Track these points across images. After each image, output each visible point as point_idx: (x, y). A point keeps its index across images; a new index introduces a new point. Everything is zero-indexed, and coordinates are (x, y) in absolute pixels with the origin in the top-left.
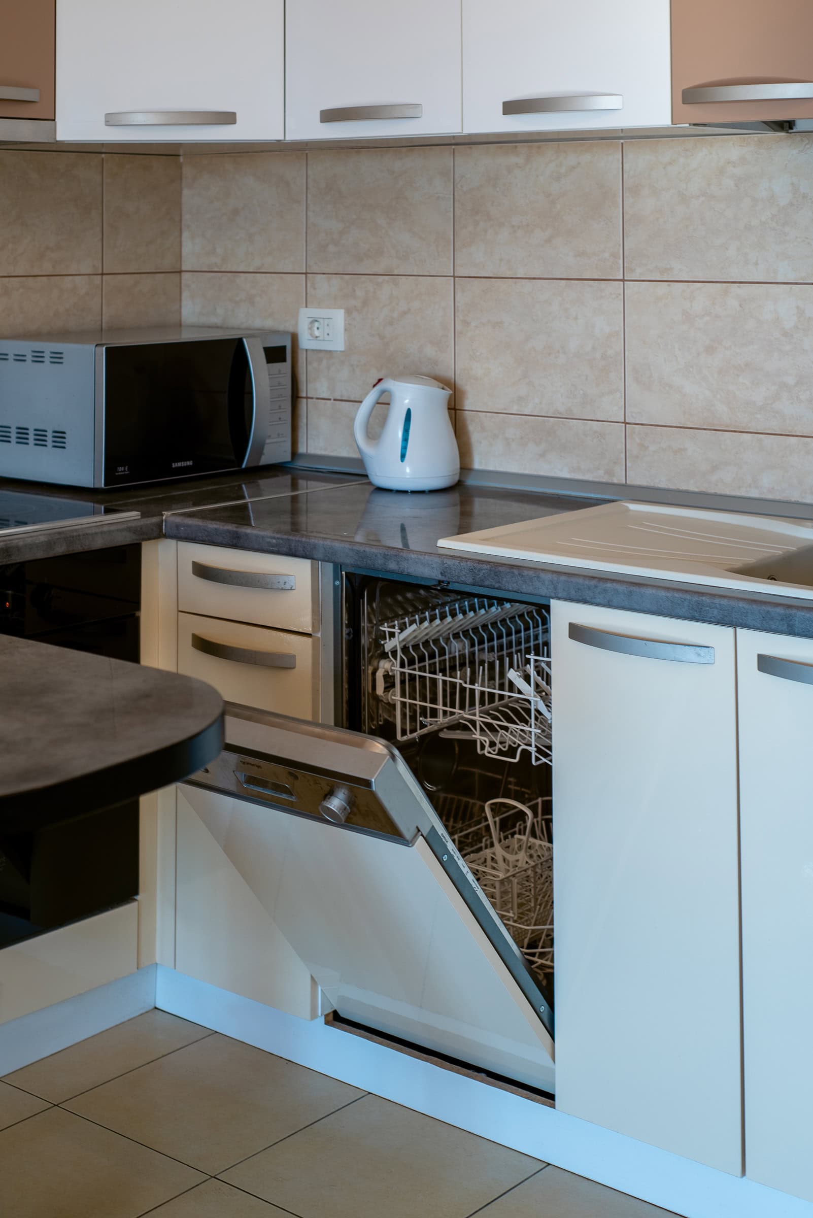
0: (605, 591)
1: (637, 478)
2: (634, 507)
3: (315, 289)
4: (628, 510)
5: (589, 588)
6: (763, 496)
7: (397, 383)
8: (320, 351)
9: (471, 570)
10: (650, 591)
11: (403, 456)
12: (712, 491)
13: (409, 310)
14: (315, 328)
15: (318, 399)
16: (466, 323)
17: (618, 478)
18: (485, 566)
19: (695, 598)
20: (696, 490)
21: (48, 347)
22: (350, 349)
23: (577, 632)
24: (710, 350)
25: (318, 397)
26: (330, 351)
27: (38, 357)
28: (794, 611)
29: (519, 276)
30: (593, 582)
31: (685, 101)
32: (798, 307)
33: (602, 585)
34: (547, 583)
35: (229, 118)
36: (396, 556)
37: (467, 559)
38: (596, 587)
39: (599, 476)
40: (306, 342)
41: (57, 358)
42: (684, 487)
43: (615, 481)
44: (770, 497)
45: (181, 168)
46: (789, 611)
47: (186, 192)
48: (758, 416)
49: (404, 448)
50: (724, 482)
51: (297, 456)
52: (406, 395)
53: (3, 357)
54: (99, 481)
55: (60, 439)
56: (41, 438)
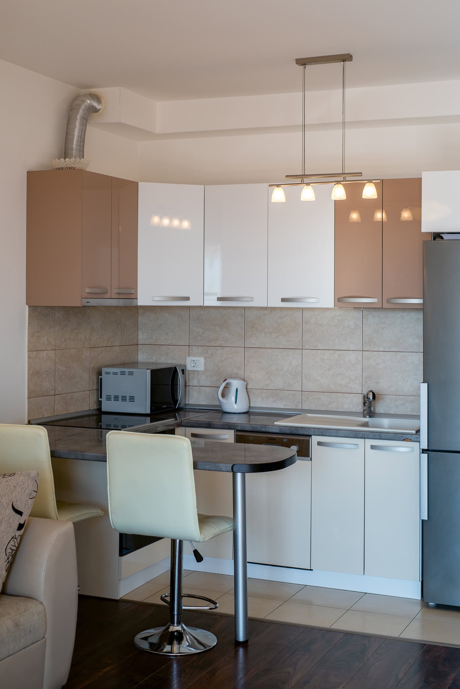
0: (330, 432)
1: (305, 407)
2: (308, 415)
3: (192, 351)
4: (307, 416)
5: (325, 432)
6: (344, 411)
7: (233, 380)
8: (194, 371)
9: (289, 429)
10: (342, 431)
11: (236, 402)
12: (329, 410)
13: (228, 357)
14: (192, 363)
15: (193, 386)
16: (248, 362)
17: (300, 407)
18: (293, 428)
19: (355, 432)
20: (324, 410)
21: (127, 370)
22: (206, 370)
23: (319, 444)
24: (329, 369)
25: (193, 385)
26: (198, 371)
27: (123, 373)
28: (381, 434)
29: (267, 347)
30: (326, 430)
31: (338, 301)
32: (356, 357)
33: (328, 431)
34: (312, 431)
35: (188, 299)
36: (265, 427)
37: (287, 427)
38: (327, 431)
39: (293, 407)
40: (189, 367)
41: (131, 373)
42: (320, 409)
43: (298, 408)
44: (346, 411)
45: (138, 310)
46: (380, 434)
47: (140, 318)
48: (343, 388)
49: (236, 400)
50: (333, 407)
51: (186, 405)
52: (236, 384)
53: (108, 373)
54: (148, 411)
55: (132, 399)
56: (124, 399)
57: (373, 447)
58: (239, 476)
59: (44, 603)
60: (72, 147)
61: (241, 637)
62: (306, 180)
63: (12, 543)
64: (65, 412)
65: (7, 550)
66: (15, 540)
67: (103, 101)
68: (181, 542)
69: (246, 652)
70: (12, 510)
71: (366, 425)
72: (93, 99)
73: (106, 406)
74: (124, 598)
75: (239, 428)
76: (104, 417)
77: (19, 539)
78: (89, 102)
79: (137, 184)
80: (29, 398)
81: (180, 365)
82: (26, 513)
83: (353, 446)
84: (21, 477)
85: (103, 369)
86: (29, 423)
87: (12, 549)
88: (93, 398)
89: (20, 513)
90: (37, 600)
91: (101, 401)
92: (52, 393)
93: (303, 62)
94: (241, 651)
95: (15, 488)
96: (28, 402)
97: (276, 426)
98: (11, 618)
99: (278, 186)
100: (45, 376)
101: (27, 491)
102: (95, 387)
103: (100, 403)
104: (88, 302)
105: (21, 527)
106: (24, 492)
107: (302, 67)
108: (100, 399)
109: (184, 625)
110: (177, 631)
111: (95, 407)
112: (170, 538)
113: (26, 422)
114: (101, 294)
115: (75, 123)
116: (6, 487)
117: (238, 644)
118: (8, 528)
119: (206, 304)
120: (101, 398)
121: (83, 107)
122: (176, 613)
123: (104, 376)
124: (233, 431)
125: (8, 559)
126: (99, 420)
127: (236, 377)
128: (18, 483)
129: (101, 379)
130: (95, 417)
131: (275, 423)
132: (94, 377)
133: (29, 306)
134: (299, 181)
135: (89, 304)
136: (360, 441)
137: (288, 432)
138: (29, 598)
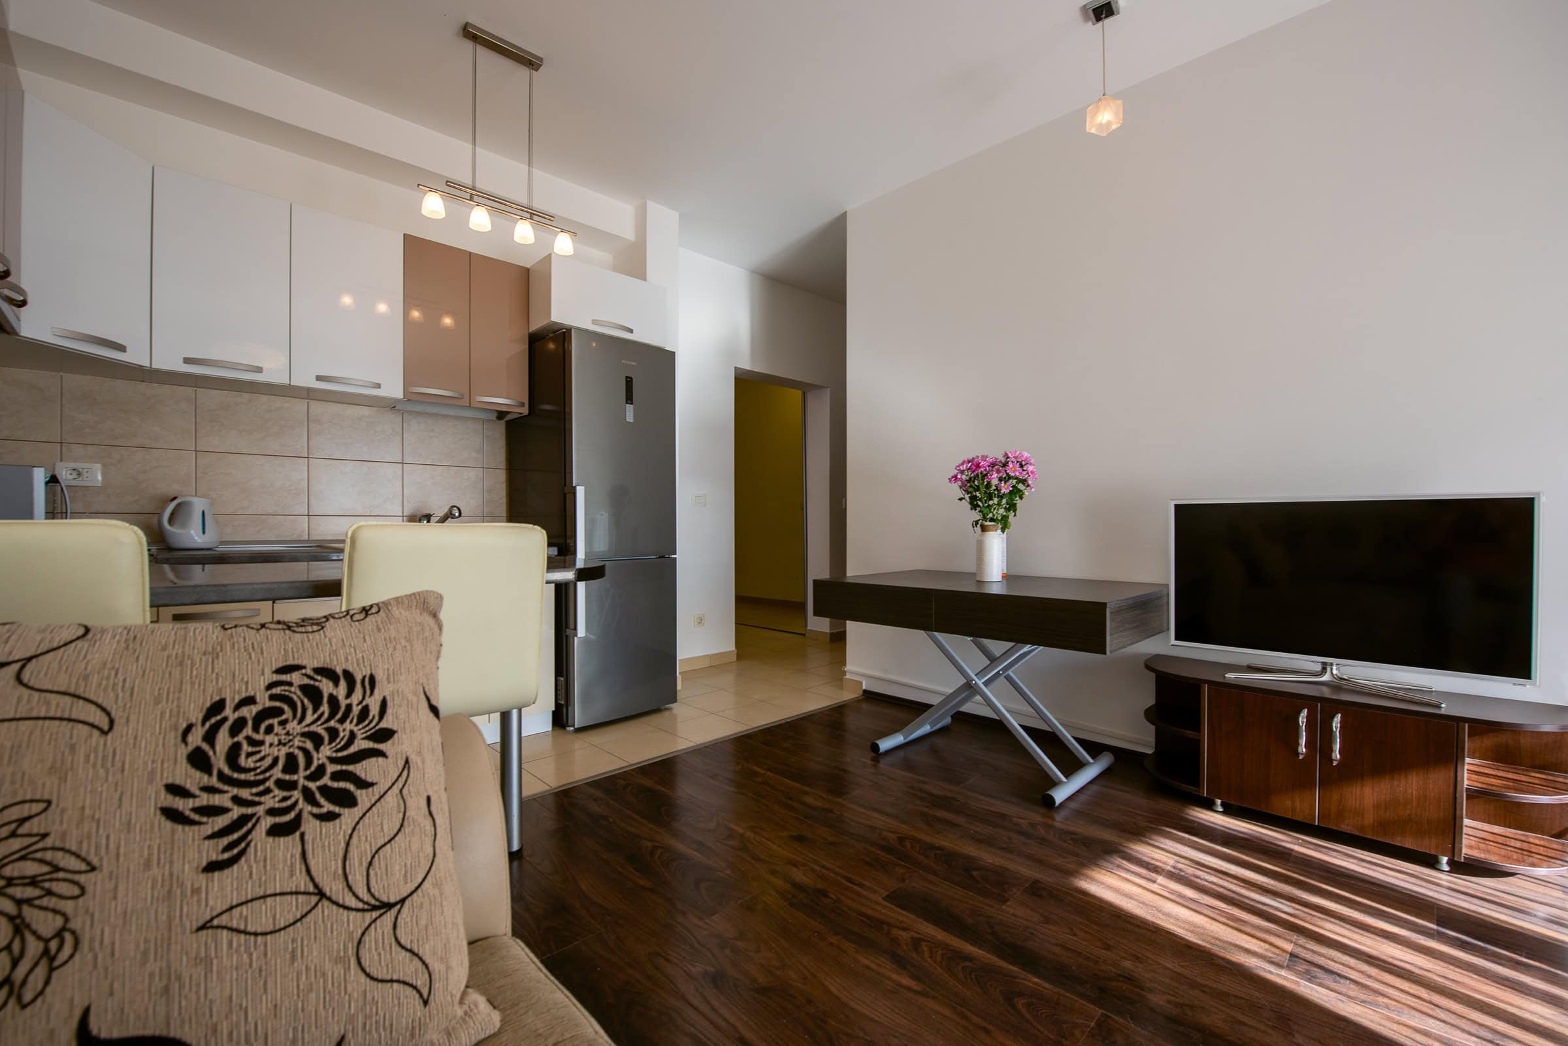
3: (70, 452)
8: (76, 486)
11: (204, 532)
14: (69, 474)
16: (205, 473)
17: (305, 537)
22: (106, 485)
24: (354, 486)
26: (87, 487)
32: (394, 471)
35: (121, 347)
39: (294, 537)
43: (303, 539)
49: (204, 528)
62: (476, 199)
119: (158, 365)
134: (466, 195)
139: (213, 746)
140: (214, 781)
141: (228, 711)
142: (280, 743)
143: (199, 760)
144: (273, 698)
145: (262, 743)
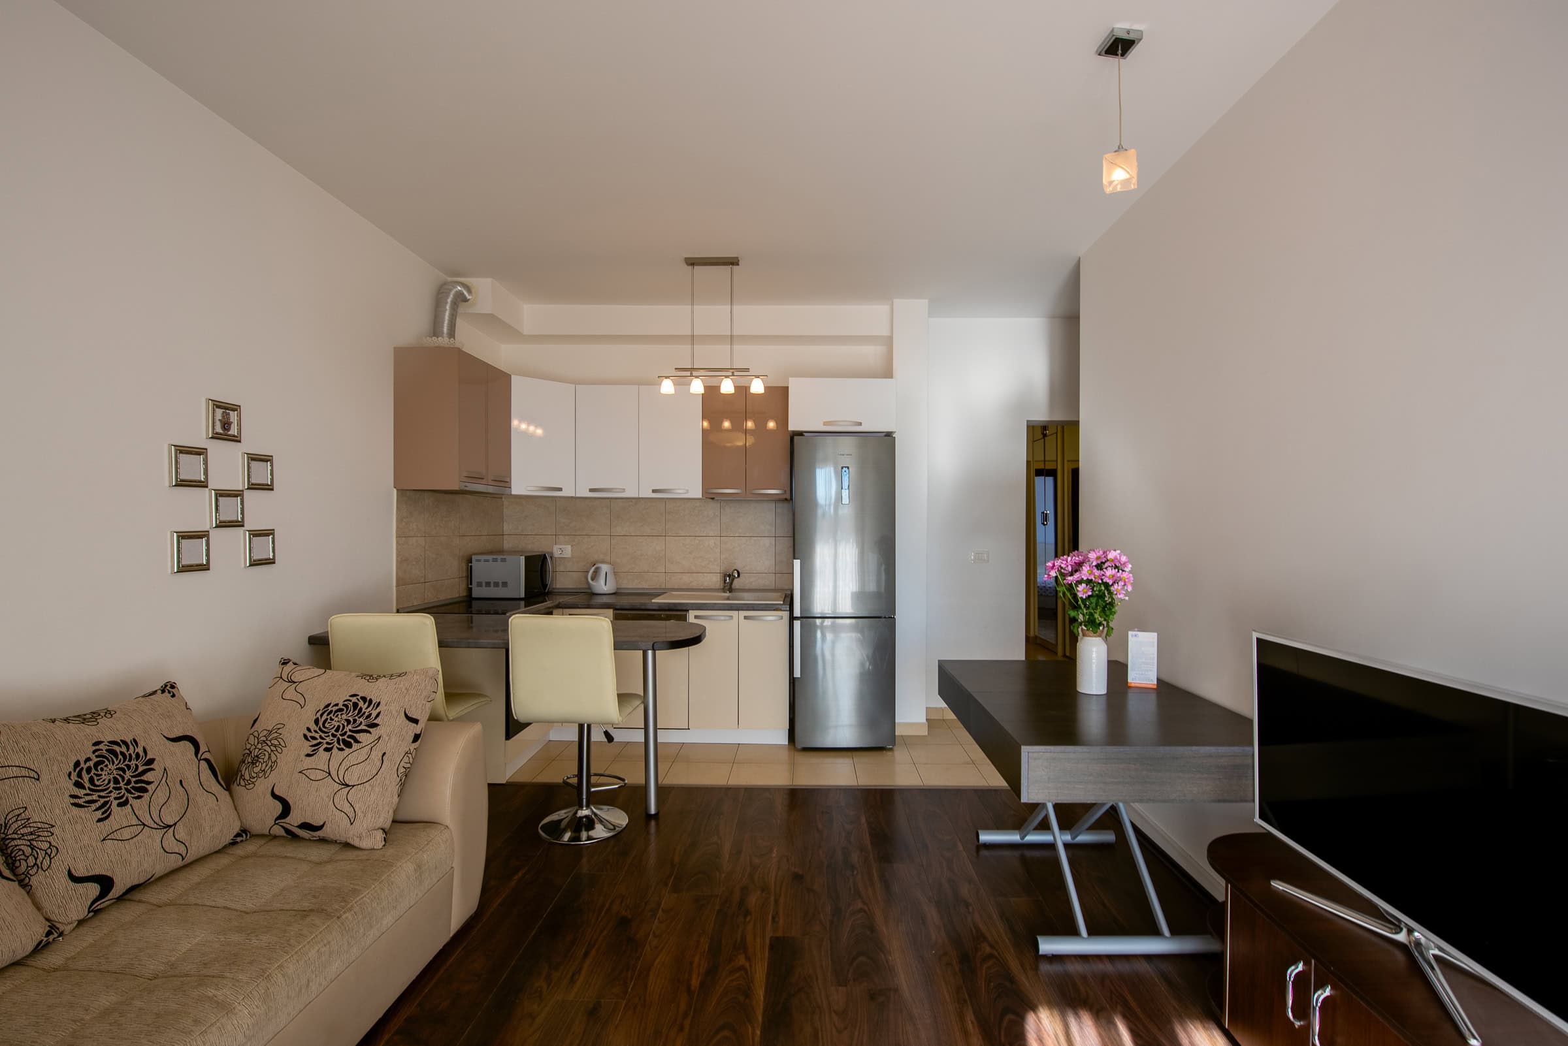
0: (706, 606)
2: (674, 593)
3: (559, 540)
5: (693, 607)
6: (708, 588)
7: (602, 566)
8: (562, 558)
9: (667, 606)
11: (606, 585)
12: (691, 588)
13: (594, 545)
14: (559, 551)
15: (561, 572)
16: (614, 549)
17: (667, 586)
18: (671, 604)
19: (729, 605)
20: (687, 588)
21: (499, 557)
22: (574, 557)
23: (696, 617)
24: (690, 554)
26: (565, 558)
27: (495, 560)
28: (753, 605)
29: (632, 536)
30: (696, 606)
31: (705, 492)
32: (714, 542)
34: (690, 606)
35: (560, 489)
36: (643, 605)
37: (665, 603)
38: (703, 605)
39: (658, 586)
40: (556, 555)
41: (504, 560)
42: (683, 587)
43: (662, 587)
44: (710, 588)
45: (503, 502)
46: (746, 606)
47: (505, 510)
48: (703, 569)
49: (607, 583)
50: (694, 585)
51: (554, 589)
52: (605, 568)
53: (479, 561)
54: (523, 595)
55: (505, 584)
56: (496, 584)
57: (745, 618)
58: (650, 653)
59: (450, 826)
60: (443, 331)
61: (653, 811)
62: (695, 373)
63: (405, 759)
64: (436, 600)
65: (399, 770)
66: (410, 755)
67: (473, 291)
68: (589, 726)
69: (657, 824)
70: (405, 719)
71: (728, 599)
72: (464, 288)
73: (477, 592)
74: (511, 780)
75: (618, 607)
76: (474, 603)
77: (414, 754)
78: (460, 288)
79: (510, 376)
80: (398, 585)
81: (548, 553)
82: (423, 719)
83: (727, 618)
84: (415, 676)
85: (473, 557)
86: (398, 611)
87: (405, 768)
88: (463, 586)
89: (416, 721)
90: (442, 825)
91: (471, 588)
92: (422, 580)
93: (692, 262)
94: (653, 823)
95: (407, 691)
96: (397, 591)
97: (654, 603)
98: (410, 858)
99: (667, 377)
100: (414, 563)
101: (424, 694)
102: (464, 575)
103: (470, 590)
104: (466, 486)
105: (416, 738)
106: (421, 695)
107: (690, 267)
108: (470, 586)
109: (593, 808)
110: (586, 817)
111: (465, 594)
112: (576, 723)
113: (395, 610)
114: (478, 478)
115: (446, 306)
116: (395, 691)
117: (649, 817)
118: (400, 742)
119: (577, 495)
120: (471, 584)
121: (453, 292)
122: (584, 797)
123: (474, 564)
124: (612, 610)
125: (401, 780)
126: (470, 606)
127: (603, 562)
128: (412, 684)
129: (471, 566)
130: (464, 604)
131: (653, 601)
132: (464, 565)
133: (397, 490)
134: (688, 373)
135: (467, 489)
136: (734, 613)
137: (667, 608)
138: (429, 823)
139: (82, 779)
140: (88, 792)
141: (82, 765)
142: (108, 774)
143: (78, 785)
144: (97, 757)
145: (101, 775)
